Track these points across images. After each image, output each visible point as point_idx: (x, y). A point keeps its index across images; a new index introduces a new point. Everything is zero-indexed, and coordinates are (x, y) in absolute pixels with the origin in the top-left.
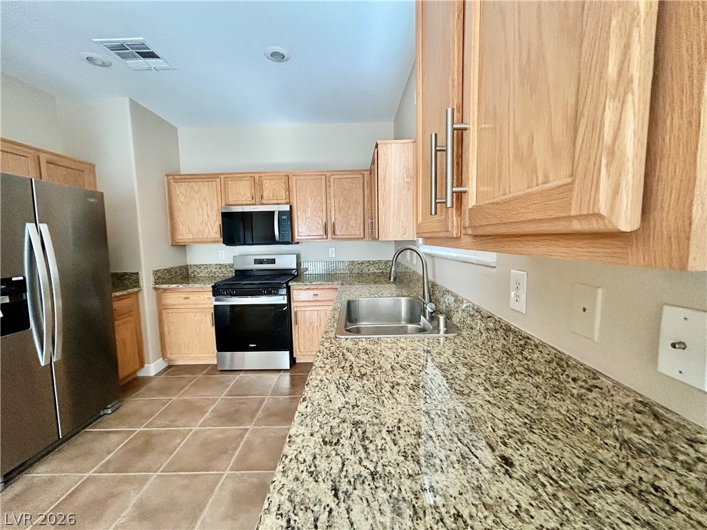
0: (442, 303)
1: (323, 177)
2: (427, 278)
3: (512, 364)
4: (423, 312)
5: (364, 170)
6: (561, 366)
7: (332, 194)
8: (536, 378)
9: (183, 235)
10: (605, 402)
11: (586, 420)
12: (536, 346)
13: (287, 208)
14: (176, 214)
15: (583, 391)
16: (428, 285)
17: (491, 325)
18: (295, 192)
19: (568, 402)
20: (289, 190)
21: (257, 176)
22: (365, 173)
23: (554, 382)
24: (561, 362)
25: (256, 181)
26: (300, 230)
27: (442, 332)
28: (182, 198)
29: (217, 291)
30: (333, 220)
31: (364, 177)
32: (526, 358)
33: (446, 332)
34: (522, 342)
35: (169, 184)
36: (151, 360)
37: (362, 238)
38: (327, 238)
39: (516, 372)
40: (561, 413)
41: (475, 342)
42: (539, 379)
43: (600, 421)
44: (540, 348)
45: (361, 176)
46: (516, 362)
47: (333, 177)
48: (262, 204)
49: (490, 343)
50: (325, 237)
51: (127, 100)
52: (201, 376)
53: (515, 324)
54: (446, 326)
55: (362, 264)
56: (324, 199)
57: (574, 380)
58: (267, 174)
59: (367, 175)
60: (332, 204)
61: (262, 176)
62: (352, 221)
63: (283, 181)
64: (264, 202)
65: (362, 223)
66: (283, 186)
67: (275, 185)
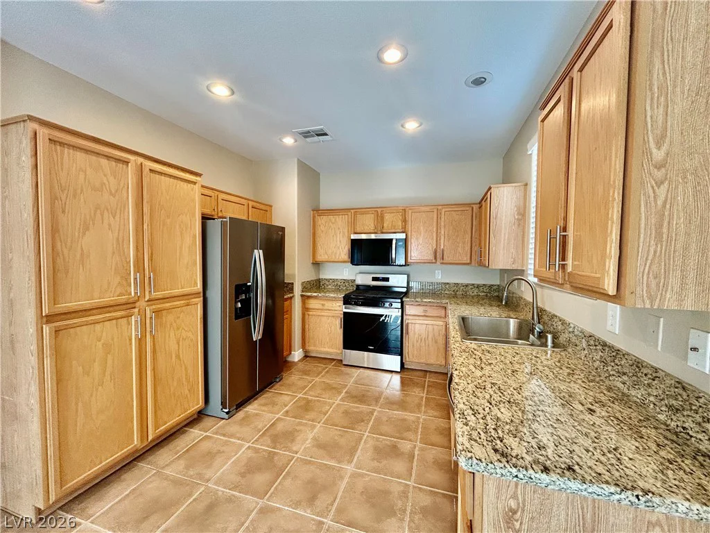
0: (549, 326)
1: (435, 211)
2: (537, 304)
3: (607, 370)
4: (532, 331)
5: (474, 204)
6: (638, 367)
7: (443, 224)
8: (623, 377)
9: (321, 257)
10: (661, 386)
11: (652, 399)
12: (624, 355)
13: (403, 236)
14: (318, 239)
15: (650, 381)
16: (537, 310)
17: (592, 342)
18: (410, 223)
19: (642, 389)
20: (405, 221)
21: (379, 210)
22: (474, 206)
23: (635, 378)
24: (638, 364)
25: (379, 214)
26: (413, 254)
27: (549, 347)
28: (322, 228)
29: (347, 301)
30: (442, 247)
31: (473, 210)
32: (617, 365)
33: (553, 347)
34: (614, 354)
35: (314, 217)
36: (296, 350)
37: (468, 264)
38: (436, 263)
39: (610, 375)
40: (638, 398)
41: (578, 356)
42: (625, 378)
43: (659, 398)
44: (626, 356)
45: (471, 209)
46: (610, 368)
47: (444, 210)
48: (382, 233)
49: (591, 356)
50: (434, 261)
51: (296, 160)
52: (330, 366)
53: (610, 341)
54: (553, 342)
55: (467, 286)
56: (435, 229)
57: (646, 375)
58: (387, 209)
59: (476, 208)
60: (443, 232)
61: (384, 210)
62: (459, 249)
63: (401, 214)
64: (384, 231)
65: (469, 250)
66: (401, 218)
67: (393, 217)
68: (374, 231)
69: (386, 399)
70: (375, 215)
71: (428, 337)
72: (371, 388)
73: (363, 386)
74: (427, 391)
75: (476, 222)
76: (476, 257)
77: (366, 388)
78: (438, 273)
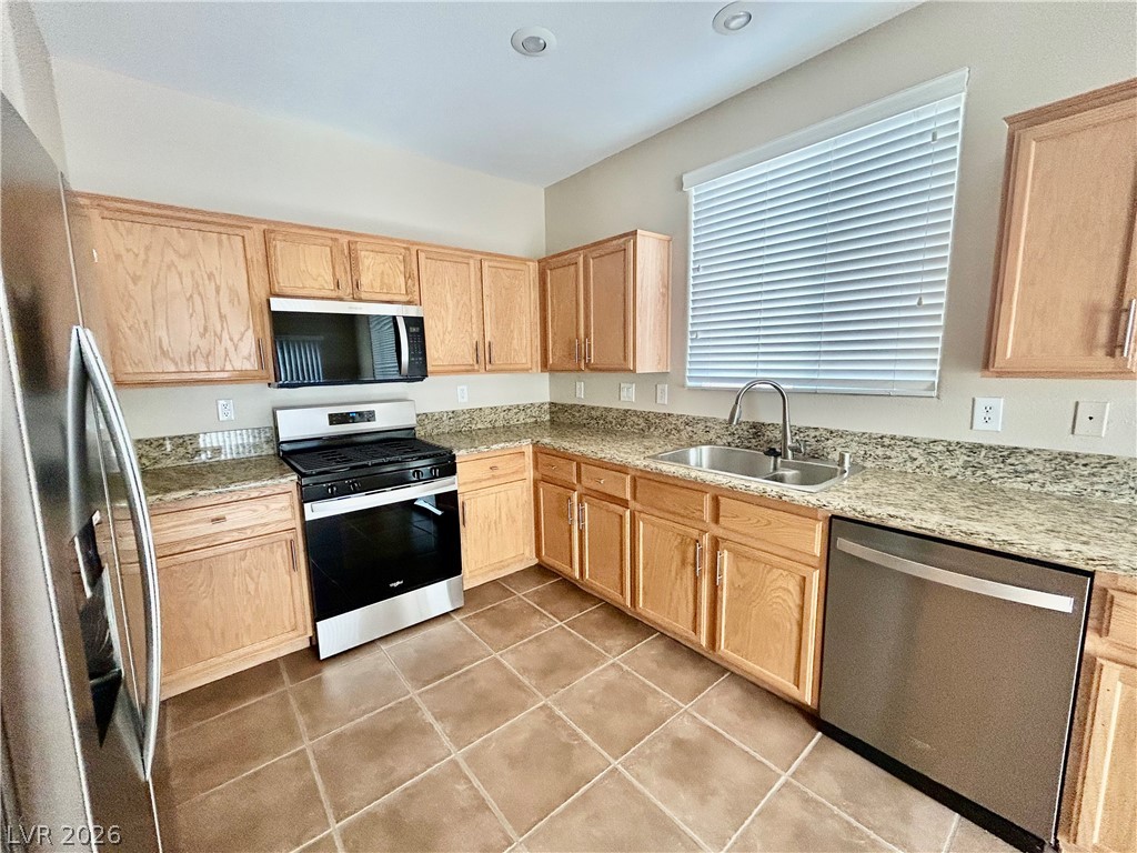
3: (985, 474)
5: (529, 261)
18: (424, 283)
20: (411, 276)
21: (344, 240)
30: (488, 338)
31: (529, 271)
32: (1012, 464)
34: (1004, 453)
37: (528, 369)
38: (478, 370)
44: (1037, 453)
45: (527, 269)
46: (992, 471)
48: (360, 299)
49: (934, 465)
50: (477, 367)
52: (289, 686)
55: (509, 410)
58: (367, 240)
59: (533, 267)
60: (487, 309)
61: (356, 242)
62: (515, 341)
63: (401, 257)
64: (363, 296)
65: (529, 344)
66: (402, 268)
67: (384, 264)
68: (334, 294)
69: (525, 670)
70: (335, 250)
71: (500, 516)
72: (467, 671)
73: (446, 678)
74: (551, 613)
75: (535, 294)
76: (538, 357)
77: (458, 676)
78: (463, 390)
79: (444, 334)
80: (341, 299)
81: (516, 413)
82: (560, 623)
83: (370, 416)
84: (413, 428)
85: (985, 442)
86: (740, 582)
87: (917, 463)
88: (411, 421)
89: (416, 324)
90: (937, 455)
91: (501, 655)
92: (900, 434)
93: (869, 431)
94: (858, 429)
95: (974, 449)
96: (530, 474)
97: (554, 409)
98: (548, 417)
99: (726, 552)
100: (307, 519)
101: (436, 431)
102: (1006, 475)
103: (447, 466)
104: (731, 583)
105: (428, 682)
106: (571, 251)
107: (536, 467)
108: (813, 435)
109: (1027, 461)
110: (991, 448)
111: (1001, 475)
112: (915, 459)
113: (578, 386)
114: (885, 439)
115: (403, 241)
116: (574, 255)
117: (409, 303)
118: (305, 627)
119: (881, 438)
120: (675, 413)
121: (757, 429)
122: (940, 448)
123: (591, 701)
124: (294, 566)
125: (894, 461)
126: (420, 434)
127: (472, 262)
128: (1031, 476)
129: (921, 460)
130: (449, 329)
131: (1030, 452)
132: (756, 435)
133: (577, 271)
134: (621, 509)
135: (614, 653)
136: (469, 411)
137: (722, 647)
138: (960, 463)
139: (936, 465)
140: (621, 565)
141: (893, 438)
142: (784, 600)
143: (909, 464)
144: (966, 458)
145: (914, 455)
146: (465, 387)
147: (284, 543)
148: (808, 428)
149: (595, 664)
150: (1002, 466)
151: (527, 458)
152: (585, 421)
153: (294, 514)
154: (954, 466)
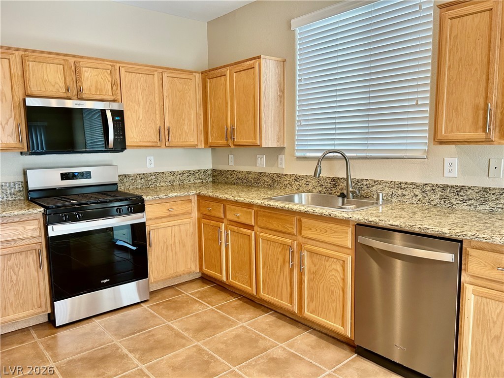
5: (195, 72)
7: (165, 94)
22: (196, 75)
25: (71, 67)
26: (131, 134)
30: (167, 124)
31: (196, 79)
37: (195, 146)
38: (160, 146)
48: (82, 99)
50: (157, 144)
55: (183, 174)
56: (157, 100)
58: (85, 60)
59: (198, 77)
60: (166, 105)
61: (80, 62)
62: (186, 127)
63: (109, 71)
64: (84, 96)
65: (195, 130)
66: (110, 79)
67: (98, 76)
68: (65, 95)
69: (187, 330)
70: (66, 67)
71: (175, 242)
72: (150, 331)
73: (136, 334)
74: (207, 303)
75: (199, 95)
76: (202, 137)
77: (144, 334)
78: (150, 160)
79: (137, 121)
80: (70, 99)
81: (188, 176)
82: (211, 307)
83: (88, 175)
84: (116, 184)
85: (450, 184)
86: (313, 269)
87: (418, 198)
88: (115, 179)
89: (119, 115)
90: (427, 192)
91: (172, 323)
92: (409, 181)
93: (394, 180)
94: (388, 179)
95: (445, 188)
96: (195, 214)
97: (215, 174)
98: (211, 179)
99: (306, 252)
100: (49, 236)
101: (132, 187)
102: (459, 202)
103: (138, 206)
104: (309, 271)
105: (126, 336)
106: (222, 67)
107: (199, 210)
108: (365, 184)
109: (468, 193)
110: (452, 187)
111: (457, 202)
112: (417, 196)
113: (230, 158)
114: (402, 184)
115: (111, 61)
116: (223, 70)
117: (114, 101)
118: (46, 308)
119: (400, 184)
120: (289, 174)
121: (335, 181)
122: (429, 188)
123: (224, 343)
124: (40, 266)
125: (407, 197)
126: (121, 188)
127: (156, 73)
128: (470, 202)
129: (420, 196)
130: (141, 118)
131: (469, 188)
132: (335, 185)
133: (226, 80)
134: (250, 231)
135: (244, 321)
136: (155, 174)
137: (306, 311)
138: (438, 196)
139: (427, 198)
140: (250, 268)
141: (406, 183)
142: (336, 277)
143: (414, 198)
144: (441, 194)
145: (417, 193)
146: (152, 158)
147: (34, 251)
148: (362, 180)
149: (230, 326)
150: (457, 197)
151: (193, 204)
152: (234, 181)
153: (40, 233)
154: (436, 198)
